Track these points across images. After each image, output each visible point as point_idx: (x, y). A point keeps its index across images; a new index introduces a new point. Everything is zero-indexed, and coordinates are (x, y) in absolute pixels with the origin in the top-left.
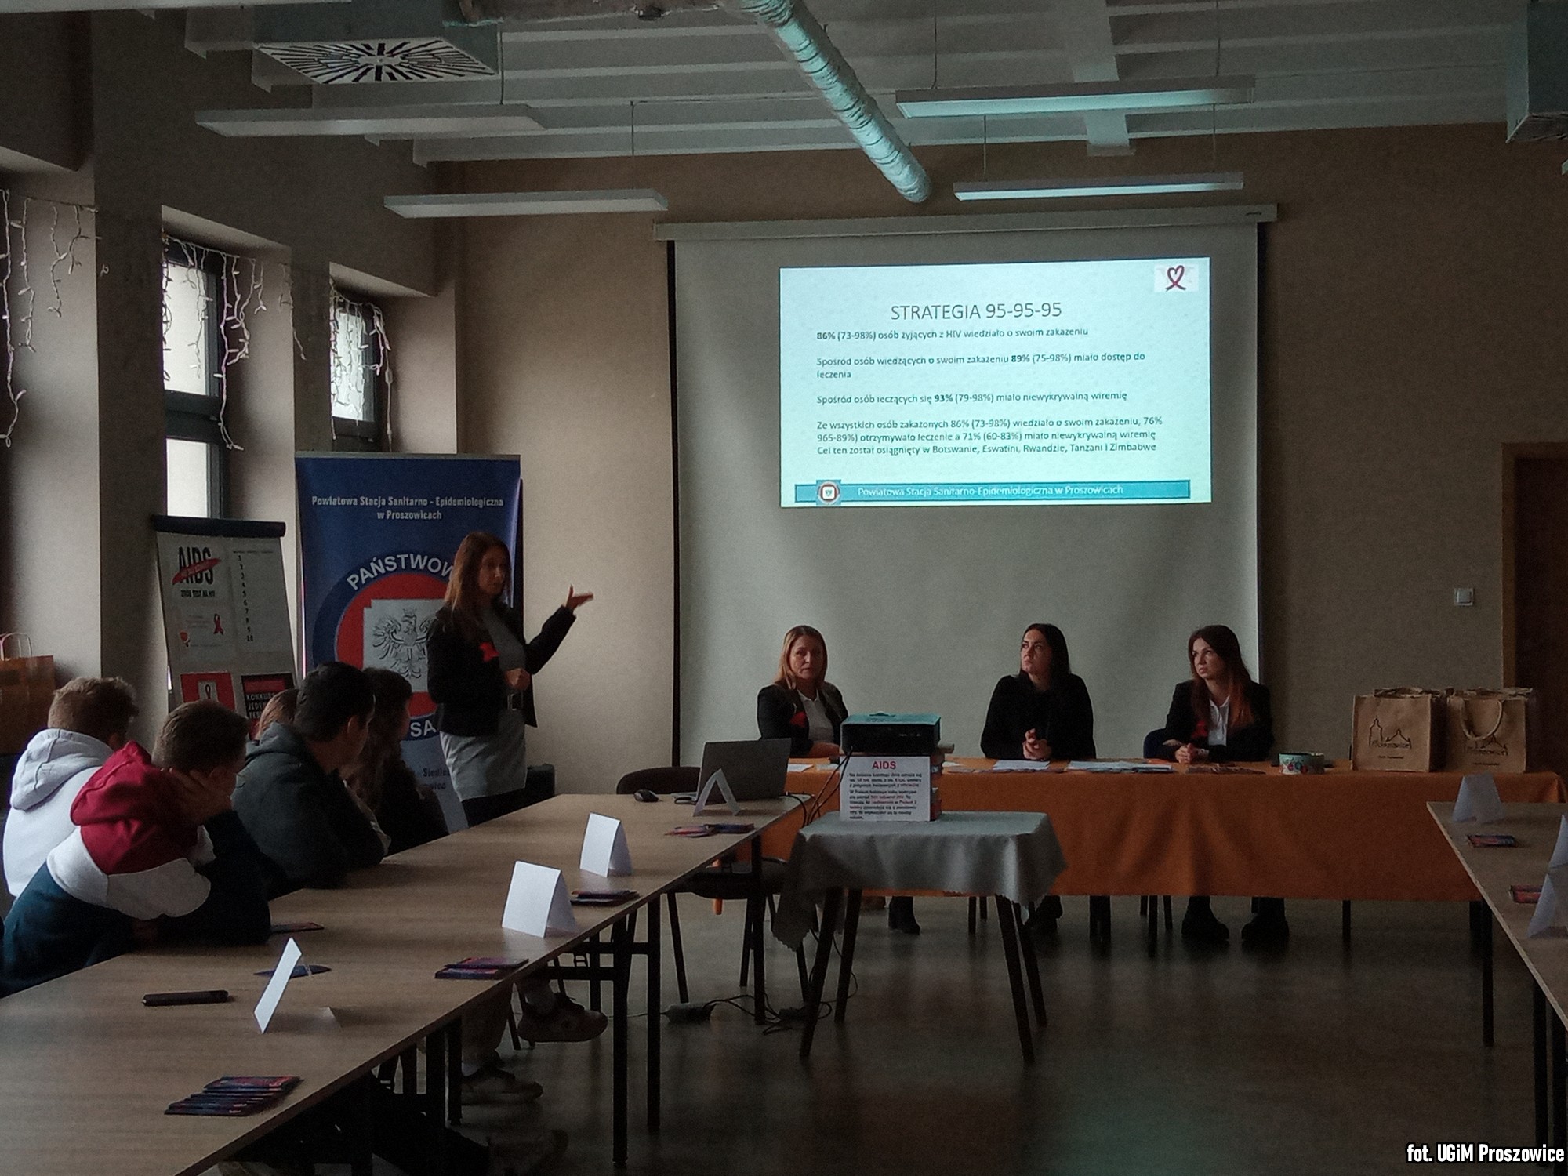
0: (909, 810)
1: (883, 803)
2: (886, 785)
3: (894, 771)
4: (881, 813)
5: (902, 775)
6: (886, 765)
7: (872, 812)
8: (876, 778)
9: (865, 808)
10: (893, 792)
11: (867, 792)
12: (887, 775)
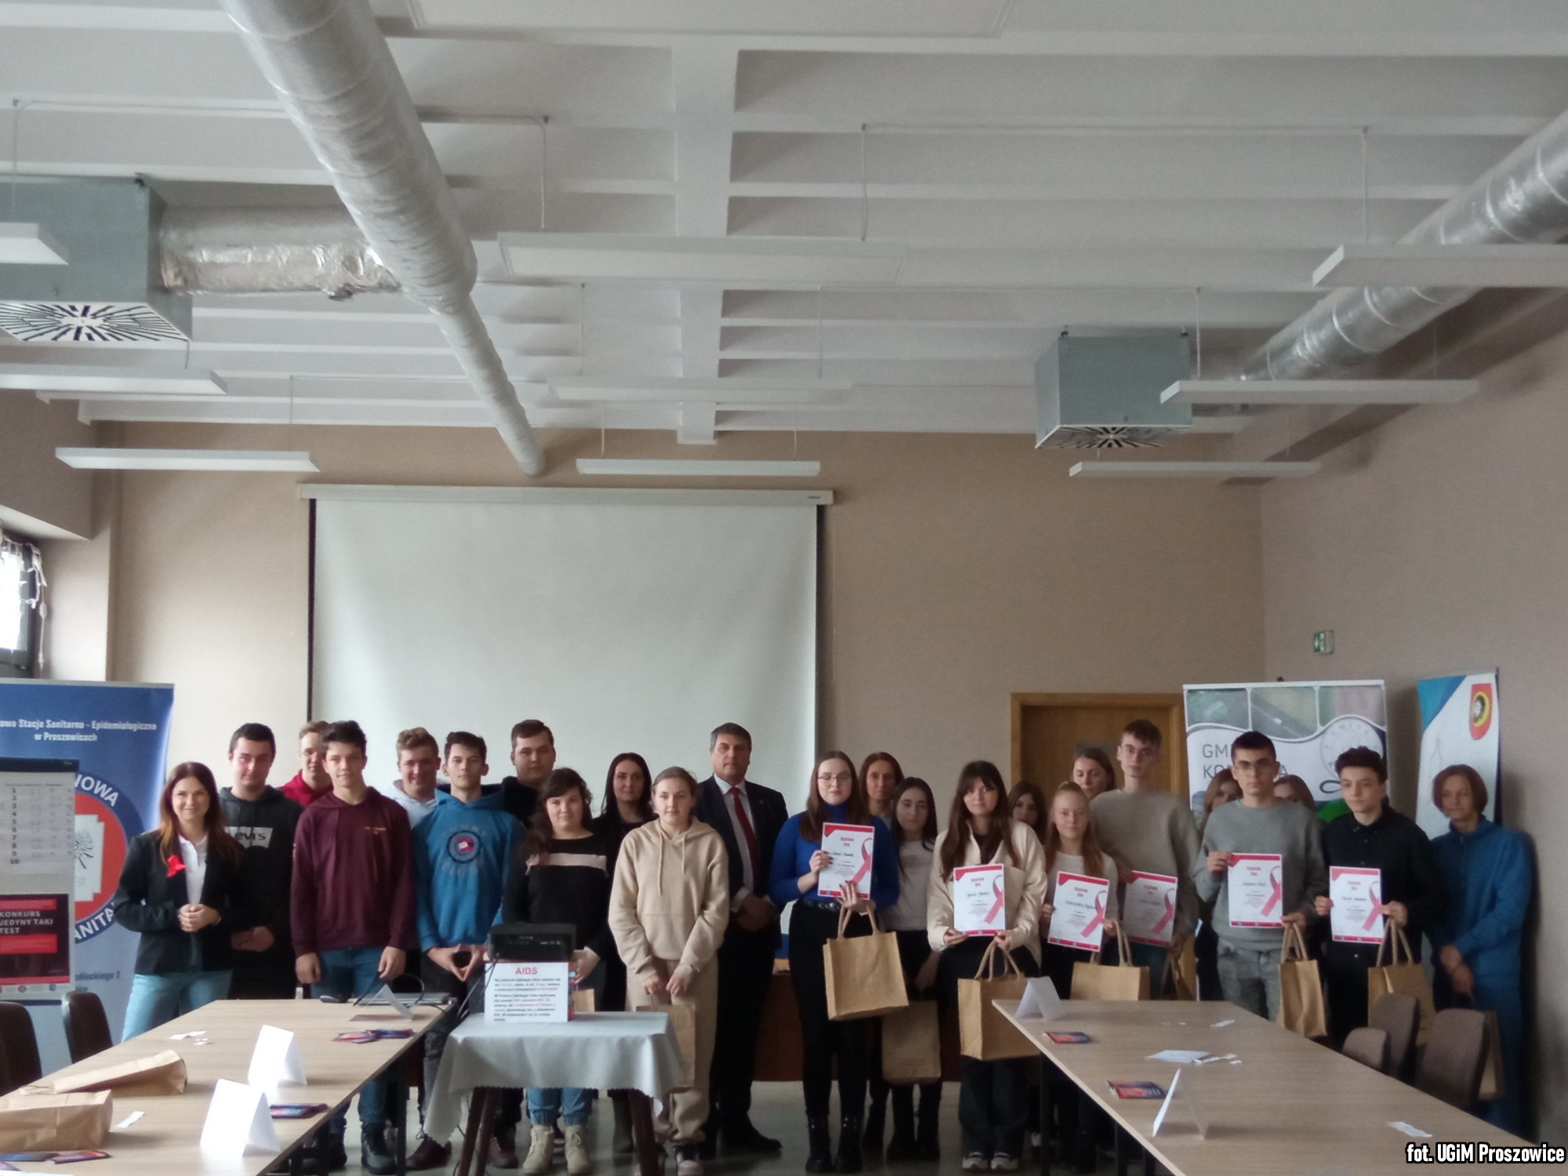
0: (548, 1012)
1: (525, 1005)
2: (527, 989)
3: (535, 976)
4: (523, 1015)
5: (543, 980)
6: (528, 971)
7: (514, 1015)
8: (519, 983)
9: (508, 1010)
10: (534, 996)
11: (510, 996)
12: (529, 980)
